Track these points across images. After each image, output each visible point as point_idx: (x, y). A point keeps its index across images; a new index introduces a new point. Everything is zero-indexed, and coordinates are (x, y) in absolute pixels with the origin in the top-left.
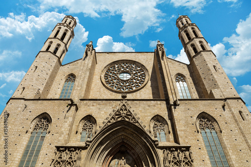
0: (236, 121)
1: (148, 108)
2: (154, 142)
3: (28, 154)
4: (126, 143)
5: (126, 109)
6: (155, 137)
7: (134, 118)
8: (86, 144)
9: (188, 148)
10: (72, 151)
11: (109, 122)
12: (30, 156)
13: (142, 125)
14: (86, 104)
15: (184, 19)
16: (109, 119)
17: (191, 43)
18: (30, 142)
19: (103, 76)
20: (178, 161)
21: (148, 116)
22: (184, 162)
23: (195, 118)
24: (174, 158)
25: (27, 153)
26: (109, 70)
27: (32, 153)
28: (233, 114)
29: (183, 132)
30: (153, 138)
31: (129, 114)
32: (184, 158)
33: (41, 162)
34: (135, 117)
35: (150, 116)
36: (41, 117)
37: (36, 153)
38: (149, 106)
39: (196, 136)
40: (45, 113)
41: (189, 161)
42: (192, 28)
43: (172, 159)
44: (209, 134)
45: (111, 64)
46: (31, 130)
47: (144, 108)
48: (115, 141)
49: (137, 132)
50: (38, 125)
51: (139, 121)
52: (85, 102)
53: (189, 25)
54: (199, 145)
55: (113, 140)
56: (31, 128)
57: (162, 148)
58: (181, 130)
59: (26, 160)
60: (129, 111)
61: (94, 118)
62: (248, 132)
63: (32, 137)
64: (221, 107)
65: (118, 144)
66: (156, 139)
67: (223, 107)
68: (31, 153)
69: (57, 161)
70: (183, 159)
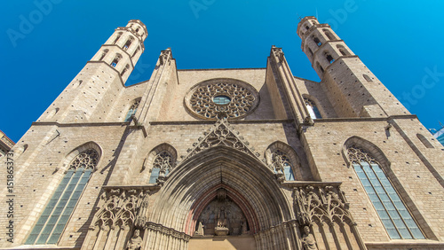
0: (414, 148)
1: (261, 132)
2: (276, 176)
3: (56, 206)
4: (227, 185)
5: (225, 132)
6: (277, 170)
7: (239, 143)
8: (157, 181)
9: (336, 186)
10: (132, 193)
11: (198, 149)
12: (60, 208)
13: (254, 153)
14: (161, 129)
15: (310, 21)
16: (198, 145)
17: (322, 50)
18: (62, 186)
19: (188, 100)
20: (320, 207)
21: (262, 144)
22: (331, 208)
23: (341, 145)
24: (314, 202)
25: (55, 203)
26: (197, 92)
27: (63, 203)
28: (406, 138)
29: (324, 163)
30: (274, 172)
31: (232, 138)
32: (332, 202)
33: (77, 215)
34: (242, 141)
35: (265, 143)
36: (84, 149)
37: (70, 202)
38: (263, 130)
39: (345, 171)
40: (92, 142)
41: (340, 206)
42: (324, 30)
43: (309, 204)
44: (367, 170)
45: (200, 84)
46: (65, 169)
47: (255, 133)
48: (207, 180)
49: (246, 164)
50: (78, 161)
51: (249, 147)
52: (158, 126)
53: (319, 26)
54: (354, 184)
55: (204, 179)
56: (64, 165)
57: (290, 187)
58: (322, 160)
59: (52, 214)
60: (232, 134)
61: (172, 147)
62: (439, 165)
63: (66, 180)
64: (384, 129)
65: (213, 187)
66: (280, 172)
67: (388, 129)
68: (60, 203)
69: (105, 210)
70: (329, 203)
